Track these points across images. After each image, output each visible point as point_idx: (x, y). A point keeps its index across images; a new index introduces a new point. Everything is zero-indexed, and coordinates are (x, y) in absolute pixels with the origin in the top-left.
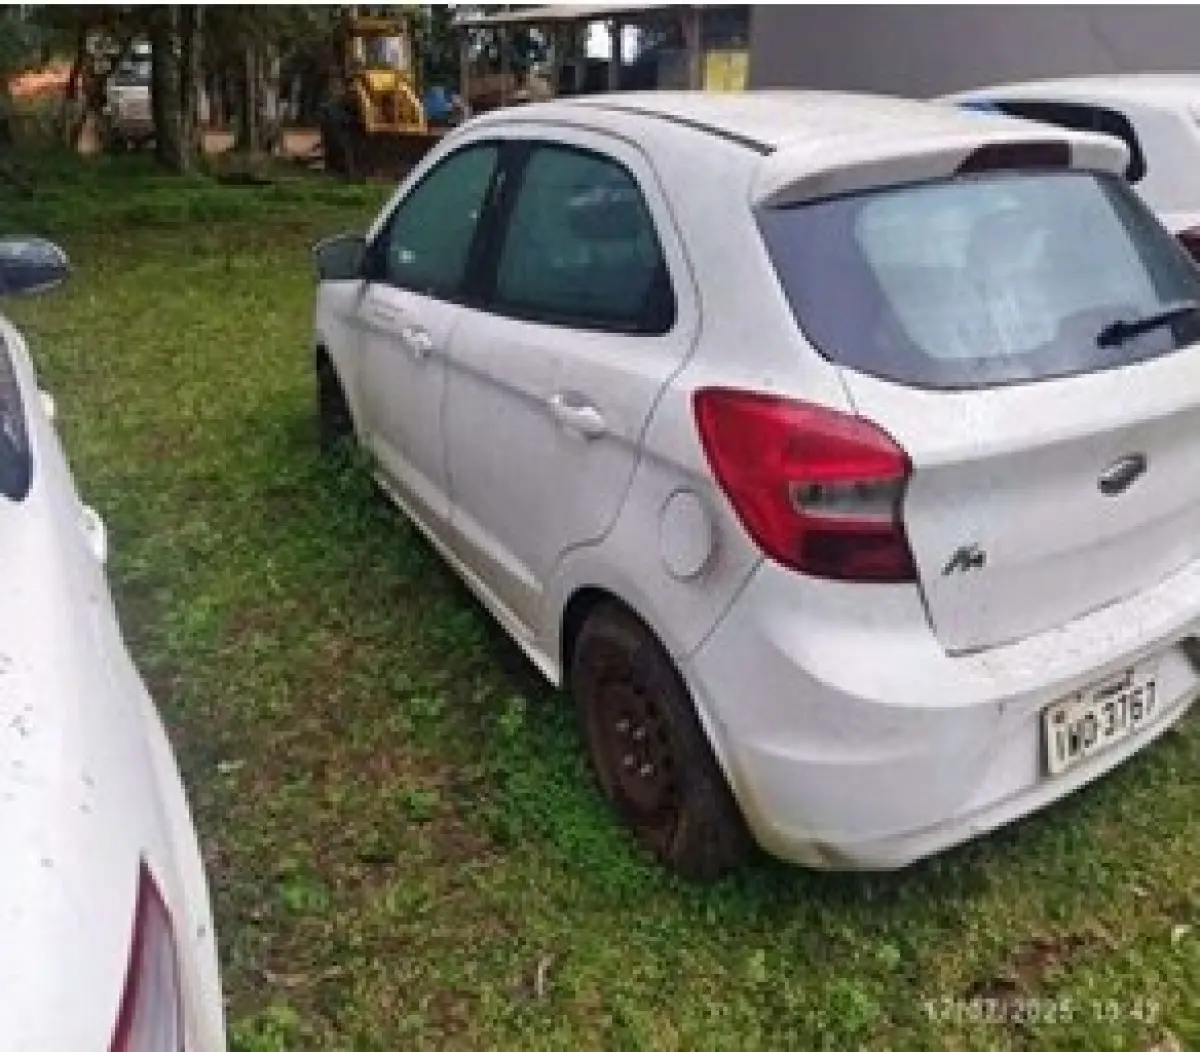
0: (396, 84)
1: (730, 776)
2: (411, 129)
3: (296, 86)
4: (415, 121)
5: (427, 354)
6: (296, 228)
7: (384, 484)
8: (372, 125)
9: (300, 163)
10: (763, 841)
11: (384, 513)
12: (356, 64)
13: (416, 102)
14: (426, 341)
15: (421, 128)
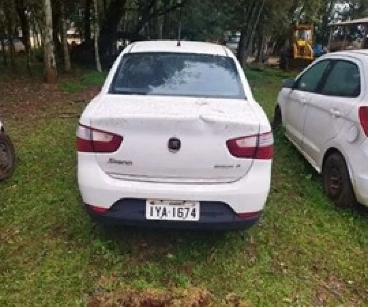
0: (306, 44)
1: (352, 182)
2: (308, 57)
3: (274, 44)
4: (310, 55)
5: (304, 104)
6: (270, 83)
7: (287, 136)
8: (296, 56)
9: (272, 66)
10: (359, 200)
11: (286, 141)
12: (295, 38)
13: (311, 50)
14: (304, 101)
15: (312, 57)
